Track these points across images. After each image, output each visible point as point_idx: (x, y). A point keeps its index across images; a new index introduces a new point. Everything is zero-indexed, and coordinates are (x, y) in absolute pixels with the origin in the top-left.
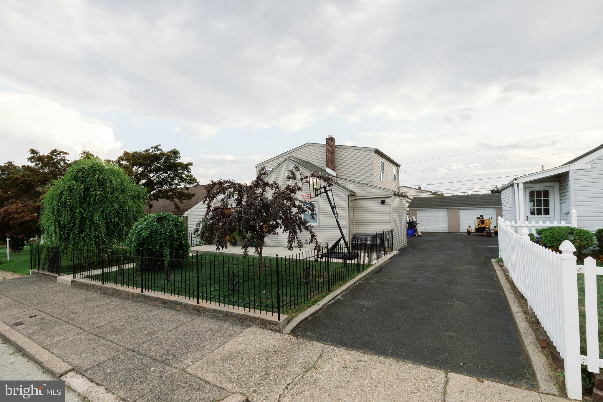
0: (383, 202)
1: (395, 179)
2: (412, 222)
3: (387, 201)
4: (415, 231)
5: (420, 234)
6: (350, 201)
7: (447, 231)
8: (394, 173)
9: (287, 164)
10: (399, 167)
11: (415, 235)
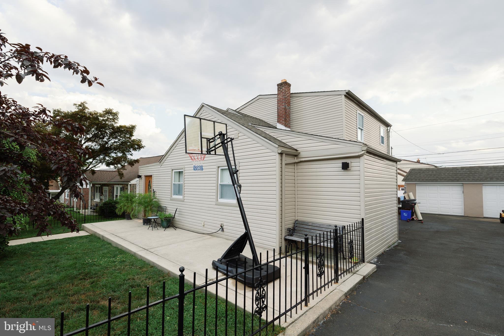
0: (345, 167)
1: (383, 142)
2: (408, 201)
3: (353, 163)
4: (413, 213)
5: (420, 218)
6: (284, 164)
7: (463, 214)
8: (382, 134)
9: (204, 112)
10: (389, 128)
11: (413, 219)
